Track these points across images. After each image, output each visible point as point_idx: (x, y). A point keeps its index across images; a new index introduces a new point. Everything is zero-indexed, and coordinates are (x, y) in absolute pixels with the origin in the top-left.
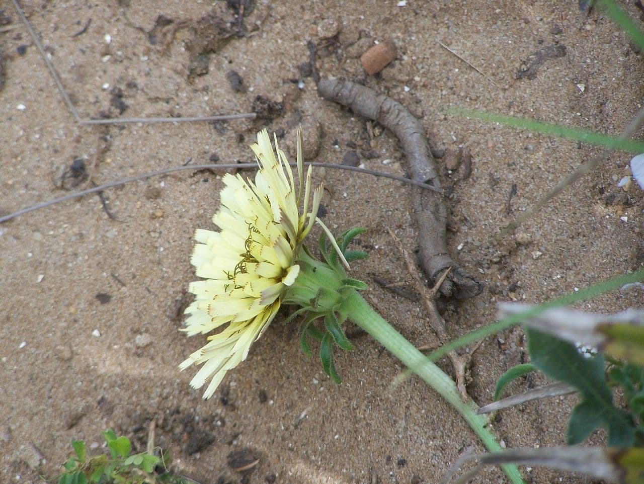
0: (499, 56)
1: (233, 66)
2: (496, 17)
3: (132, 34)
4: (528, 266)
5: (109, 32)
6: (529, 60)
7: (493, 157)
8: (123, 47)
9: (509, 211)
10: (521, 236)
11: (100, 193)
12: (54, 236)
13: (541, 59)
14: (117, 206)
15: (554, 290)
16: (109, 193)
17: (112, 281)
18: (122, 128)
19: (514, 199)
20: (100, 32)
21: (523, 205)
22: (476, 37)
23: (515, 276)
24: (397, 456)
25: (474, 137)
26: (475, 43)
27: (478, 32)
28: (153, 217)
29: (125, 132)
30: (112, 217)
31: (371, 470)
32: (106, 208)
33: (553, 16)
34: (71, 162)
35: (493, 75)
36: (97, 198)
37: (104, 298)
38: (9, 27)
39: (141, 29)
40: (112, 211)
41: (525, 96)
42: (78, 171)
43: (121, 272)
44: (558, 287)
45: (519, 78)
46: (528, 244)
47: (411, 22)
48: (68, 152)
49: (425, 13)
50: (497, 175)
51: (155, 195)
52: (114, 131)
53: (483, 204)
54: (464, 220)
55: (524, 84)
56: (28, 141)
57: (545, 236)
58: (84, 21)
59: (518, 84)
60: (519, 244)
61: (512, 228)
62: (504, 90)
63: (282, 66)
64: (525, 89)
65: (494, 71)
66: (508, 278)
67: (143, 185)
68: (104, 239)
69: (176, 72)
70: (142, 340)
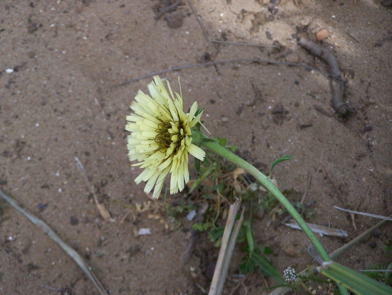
0: (368, 38)
1: (268, 31)
2: (368, 25)
3: (231, 15)
4: (373, 111)
5: (223, 13)
6: (380, 40)
7: (363, 73)
8: (227, 19)
9: (367, 92)
10: (371, 100)
11: (215, 65)
12: (197, 77)
13: (384, 40)
14: (221, 70)
15: (382, 120)
16: (219, 66)
17: (216, 95)
18: (224, 46)
19: (370, 88)
20: (219, 12)
21: (372, 90)
22: (360, 31)
23: (367, 114)
24: (319, 169)
25: (356, 66)
26: (360, 33)
27: (361, 29)
28: (235, 76)
29: (226, 47)
30: (219, 74)
31: (309, 172)
32: (217, 71)
33: (389, 28)
34: (204, 54)
35: (366, 44)
36: (213, 67)
37: (212, 102)
38: (184, 7)
39: (235, 13)
40: (220, 72)
41: (377, 52)
42: (207, 57)
43: (221, 93)
44: (383, 119)
45: (375, 46)
46: (374, 104)
47: (336, 24)
48: (204, 51)
49: (341, 21)
50: (363, 79)
51: (236, 68)
52: (221, 47)
53: (357, 89)
54: (350, 94)
55: (377, 48)
56: (189, 45)
57: (380, 101)
58: (213, 8)
59: (375, 48)
60: (370, 103)
61: (368, 97)
62: (369, 50)
63: (286, 34)
64: (377, 50)
65: (366, 43)
66: (364, 115)
67: (232, 65)
68: (216, 81)
69: (246, 29)
70: (225, 119)
